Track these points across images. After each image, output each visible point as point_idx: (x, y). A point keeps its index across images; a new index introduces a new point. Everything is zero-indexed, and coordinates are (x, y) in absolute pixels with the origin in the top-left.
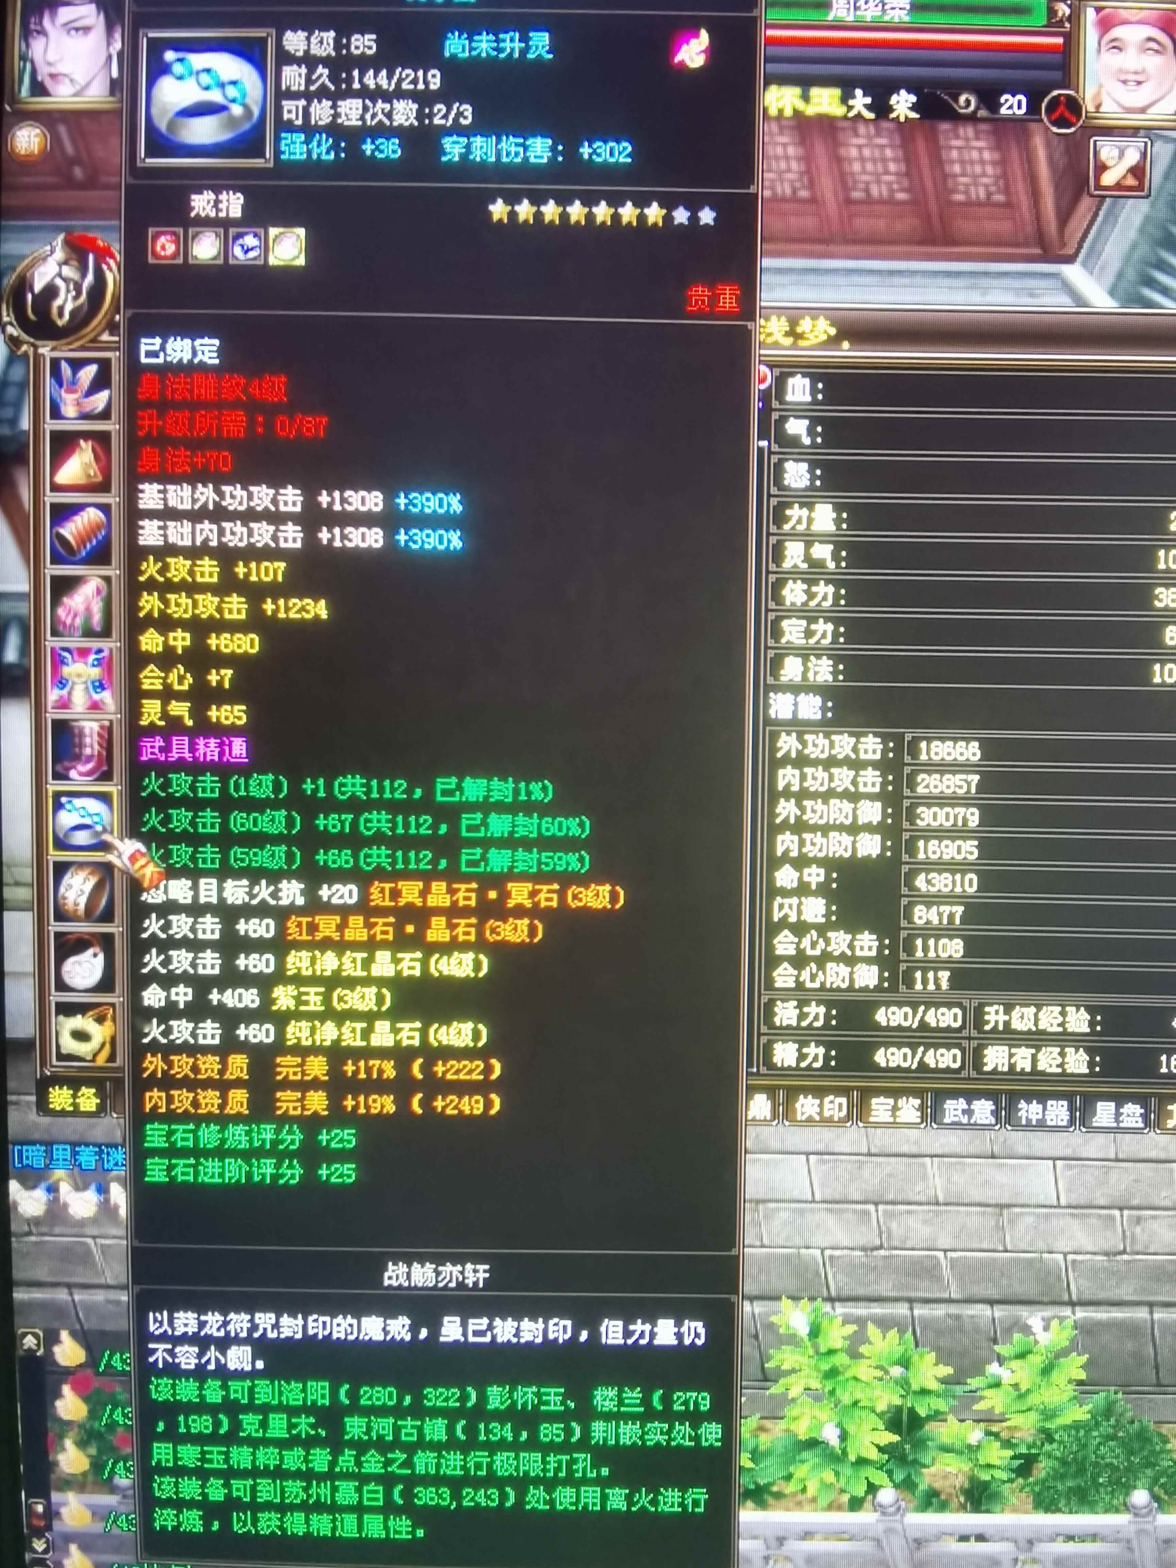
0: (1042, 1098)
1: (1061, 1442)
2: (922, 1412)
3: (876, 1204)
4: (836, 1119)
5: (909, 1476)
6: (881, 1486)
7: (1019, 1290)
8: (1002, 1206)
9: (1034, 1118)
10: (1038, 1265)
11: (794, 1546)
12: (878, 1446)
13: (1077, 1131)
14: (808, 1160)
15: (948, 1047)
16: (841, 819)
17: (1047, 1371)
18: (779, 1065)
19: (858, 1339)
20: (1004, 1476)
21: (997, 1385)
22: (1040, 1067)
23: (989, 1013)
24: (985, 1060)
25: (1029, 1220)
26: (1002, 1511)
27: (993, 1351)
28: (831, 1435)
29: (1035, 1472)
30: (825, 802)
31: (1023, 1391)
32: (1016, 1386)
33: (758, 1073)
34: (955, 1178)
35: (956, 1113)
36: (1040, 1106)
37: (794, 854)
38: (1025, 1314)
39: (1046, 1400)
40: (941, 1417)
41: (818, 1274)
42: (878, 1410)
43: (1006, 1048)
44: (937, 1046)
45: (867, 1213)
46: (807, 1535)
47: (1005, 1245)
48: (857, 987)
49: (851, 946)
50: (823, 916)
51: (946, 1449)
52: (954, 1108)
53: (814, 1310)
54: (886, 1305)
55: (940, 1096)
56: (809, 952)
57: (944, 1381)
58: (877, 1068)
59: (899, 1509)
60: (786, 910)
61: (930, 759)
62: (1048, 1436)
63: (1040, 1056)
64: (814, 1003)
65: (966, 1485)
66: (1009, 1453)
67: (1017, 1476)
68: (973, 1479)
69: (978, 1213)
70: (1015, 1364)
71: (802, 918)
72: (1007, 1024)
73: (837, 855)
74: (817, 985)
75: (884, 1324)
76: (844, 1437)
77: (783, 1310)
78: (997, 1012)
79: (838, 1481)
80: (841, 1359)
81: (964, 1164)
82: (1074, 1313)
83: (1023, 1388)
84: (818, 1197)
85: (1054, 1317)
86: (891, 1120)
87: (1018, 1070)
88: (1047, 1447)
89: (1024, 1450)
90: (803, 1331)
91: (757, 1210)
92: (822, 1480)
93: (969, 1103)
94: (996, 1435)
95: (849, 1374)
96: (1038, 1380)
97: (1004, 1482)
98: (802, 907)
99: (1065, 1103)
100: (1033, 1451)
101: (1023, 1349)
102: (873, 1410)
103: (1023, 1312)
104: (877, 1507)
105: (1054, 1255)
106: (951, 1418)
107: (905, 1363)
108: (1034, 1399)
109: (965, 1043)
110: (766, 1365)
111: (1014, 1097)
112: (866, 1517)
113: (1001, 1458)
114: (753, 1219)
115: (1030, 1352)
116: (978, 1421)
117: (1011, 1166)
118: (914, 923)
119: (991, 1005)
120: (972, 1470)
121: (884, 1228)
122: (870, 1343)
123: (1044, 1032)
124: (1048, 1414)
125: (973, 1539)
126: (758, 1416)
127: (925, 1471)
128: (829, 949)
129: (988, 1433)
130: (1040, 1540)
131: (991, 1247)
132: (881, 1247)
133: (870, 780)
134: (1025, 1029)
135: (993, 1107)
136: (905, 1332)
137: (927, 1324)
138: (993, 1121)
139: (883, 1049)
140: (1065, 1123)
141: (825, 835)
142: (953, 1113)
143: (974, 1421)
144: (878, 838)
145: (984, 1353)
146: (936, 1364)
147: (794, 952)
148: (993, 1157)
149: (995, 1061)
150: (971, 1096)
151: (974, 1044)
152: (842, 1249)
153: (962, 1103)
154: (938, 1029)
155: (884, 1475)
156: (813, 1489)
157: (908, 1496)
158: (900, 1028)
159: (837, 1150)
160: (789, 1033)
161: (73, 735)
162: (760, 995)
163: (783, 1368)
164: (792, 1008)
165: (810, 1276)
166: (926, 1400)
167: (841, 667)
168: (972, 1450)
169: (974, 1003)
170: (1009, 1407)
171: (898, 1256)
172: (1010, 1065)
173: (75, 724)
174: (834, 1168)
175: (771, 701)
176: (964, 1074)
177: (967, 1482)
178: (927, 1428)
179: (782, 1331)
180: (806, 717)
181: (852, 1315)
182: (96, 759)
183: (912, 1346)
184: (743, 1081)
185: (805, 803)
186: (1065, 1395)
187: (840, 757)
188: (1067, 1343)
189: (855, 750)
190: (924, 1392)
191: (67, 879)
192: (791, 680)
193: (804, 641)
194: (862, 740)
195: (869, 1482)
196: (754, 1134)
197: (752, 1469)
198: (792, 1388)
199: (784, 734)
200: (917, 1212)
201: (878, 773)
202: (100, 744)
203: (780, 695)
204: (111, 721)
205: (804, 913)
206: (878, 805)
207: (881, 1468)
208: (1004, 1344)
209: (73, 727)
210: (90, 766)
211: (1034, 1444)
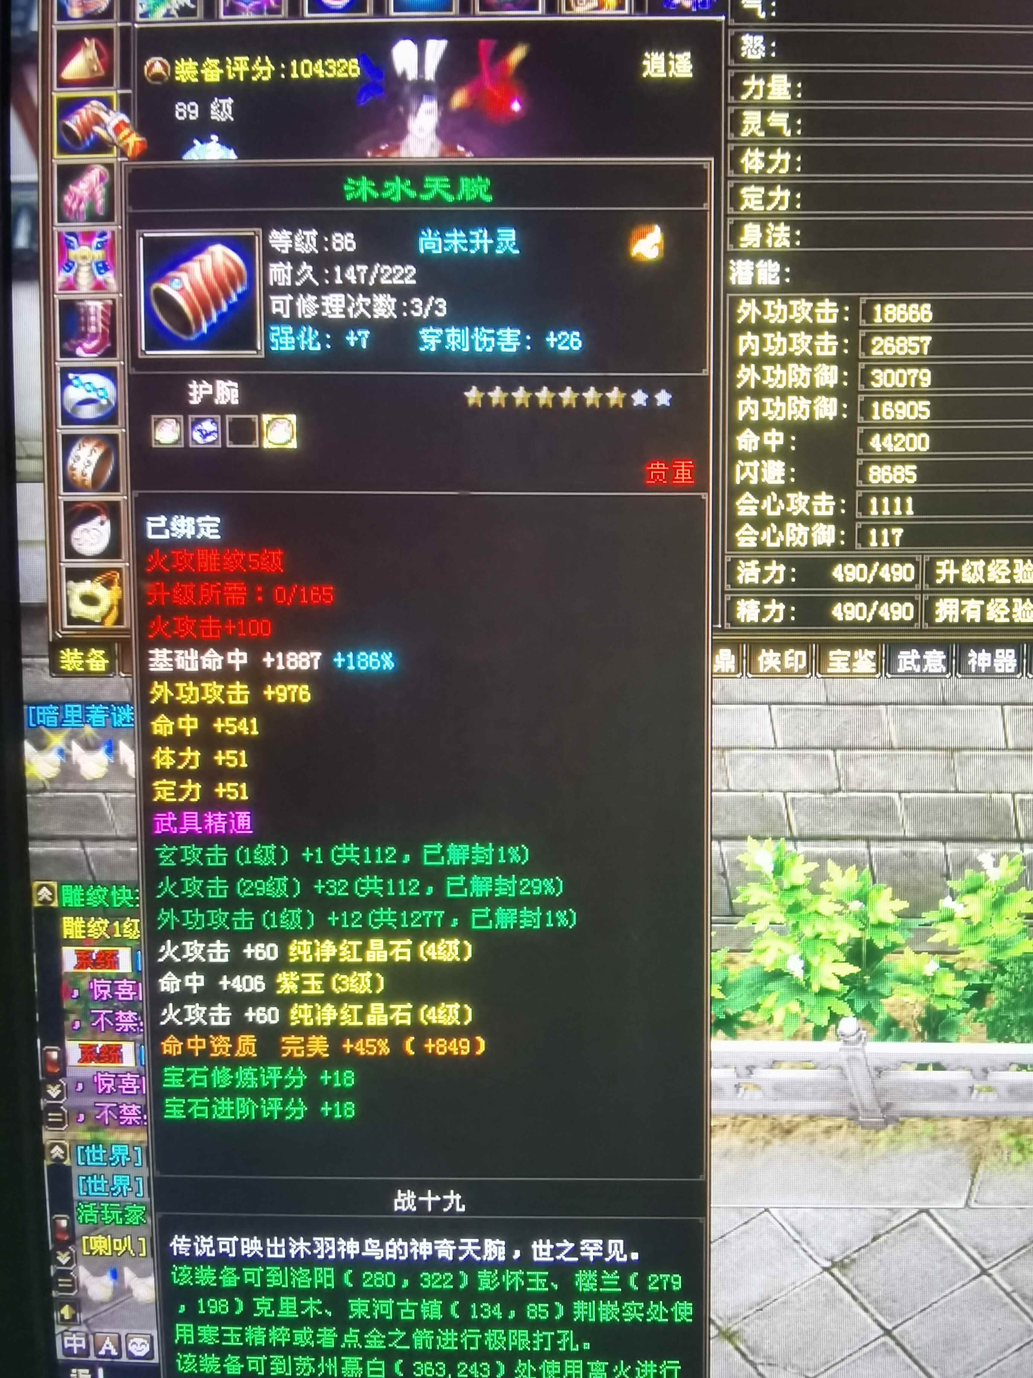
0: (991, 647)
1: (1011, 974)
2: (881, 945)
3: (834, 749)
4: (796, 670)
5: (869, 1006)
6: (843, 1016)
7: (970, 828)
8: (954, 750)
9: (983, 666)
10: (988, 805)
11: (763, 1075)
12: (839, 977)
13: (1024, 677)
14: (770, 709)
15: (901, 600)
16: (799, 384)
17: (997, 904)
18: (743, 621)
19: (819, 876)
20: (959, 1006)
21: (950, 918)
22: (989, 618)
23: (940, 568)
24: (937, 612)
25: (979, 762)
26: (958, 1040)
27: (946, 886)
28: (795, 967)
29: (988, 1002)
30: (784, 367)
31: (975, 924)
32: (968, 919)
33: (722, 629)
34: (909, 723)
35: (909, 663)
36: (989, 655)
37: (755, 418)
38: (976, 851)
39: (997, 933)
40: (897, 950)
41: (780, 814)
42: (839, 943)
43: (957, 601)
44: (890, 600)
45: (826, 758)
46: (774, 1064)
47: (956, 786)
48: (815, 545)
49: (809, 507)
50: (782, 478)
51: (904, 980)
52: (907, 659)
53: (778, 849)
54: (844, 843)
55: (895, 647)
56: (770, 513)
57: (900, 915)
58: (833, 622)
59: (860, 1038)
60: (747, 473)
61: (884, 322)
62: (1000, 967)
63: (989, 607)
64: (774, 562)
65: (924, 1016)
66: (964, 984)
67: (971, 1007)
68: (929, 1009)
69: (930, 756)
70: (967, 898)
71: (763, 480)
72: (957, 577)
73: (795, 419)
74: (777, 544)
75: (844, 862)
76: (807, 968)
77: (748, 848)
78: (948, 566)
79: (803, 1011)
80: (804, 895)
81: (917, 711)
82: (1022, 849)
83: (975, 921)
84: (780, 744)
85: (1003, 854)
86: (848, 670)
87: (968, 621)
88: (999, 978)
89: (977, 981)
90: (768, 869)
91: (723, 756)
92: (787, 1010)
93: (922, 653)
94: (950, 966)
95: (811, 909)
96: (989, 914)
97: (959, 1012)
98: (763, 470)
99: (1013, 651)
100: (986, 982)
101: (974, 885)
102: (835, 944)
103: (974, 849)
104: (840, 1036)
105: (1002, 795)
106: (907, 950)
107: (863, 898)
108: (985, 933)
109: (918, 597)
110: (734, 901)
111: (964, 647)
112: (829, 1046)
113: (956, 989)
114: (719, 767)
115: (981, 887)
116: (933, 953)
117: (963, 711)
118: (870, 483)
119: (942, 559)
120: (928, 1000)
121: (842, 772)
122: (831, 880)
123: (991, 584)
124: (1001, 946)
125: (931, 1067)
126: (727, 948)
127: (882, 1000)
128: (789, 510)
129: (943, 965)
130: (995, 1069)
131: (943, 787)
132: (839, 790)
133: (826, 344)
134: (975, 582)
135: (944, 657)
136: (862, 869)
137: (884, 861)
138: (944, 670)
139: (839, 604)
140: (1012, 670)
141: (784, 399)
142: (906, 663)
143: (930, 953)
144: (834, 400)
145: (939, 889)
146: (893, 899)
147: (755, 514)
148: (944, 703)
149: (946, 613)
150: (922, 646)
151: (926, 597)
152: (804, 791)
153: (915, 654)
154: (892, 584)
155: (846, 1006)
156: (778, 1019)
157: (870, 1026)
158: (855, 584)
159: (797, 700)
160: (751, 591)
161: (79, 315)
162: (723, 555)
163: (749, 903)
164: (753, 566)
165: (774, 817)
166: (883, 932)
167: (798, 233)
168: (928, 980)
169: (927, 558)
170: (962, 939)
171: (855, 798)
172: (960, 616)
173: (81, 304)
174: (794, 717)
175: (732, 268)
176: (917, 626)
177: (924, 1012)
178: (885, 960)
179: (748, 869)
180: (765, 283)
181: (813, 853)
182: (100, 336)
183: (871, 882)
184: (709, 637)
185: (765, 368)
186: (1015, 928)
187: (798, 321)
188: (1016, 878)
189: (812, 314)
190: (882, 925)
191: (75, 451)
192: (749, 247)
193: (762, 208)
194: (819, 304)
195: (831, 1012)
196: (719, 686)
197: (721, 1000)
198: (758, 922)
199: (743, 301)
200: (874, 756)
201: (834, 337)
202: (103, 322)
203: (740, 262)
204: (114, 300)
205: (765, 475)
206: (835, 368)
207: (842, 998)
208: (956, 879)
209: (79, 307)
210: (94, 343)
211: (987, 975)
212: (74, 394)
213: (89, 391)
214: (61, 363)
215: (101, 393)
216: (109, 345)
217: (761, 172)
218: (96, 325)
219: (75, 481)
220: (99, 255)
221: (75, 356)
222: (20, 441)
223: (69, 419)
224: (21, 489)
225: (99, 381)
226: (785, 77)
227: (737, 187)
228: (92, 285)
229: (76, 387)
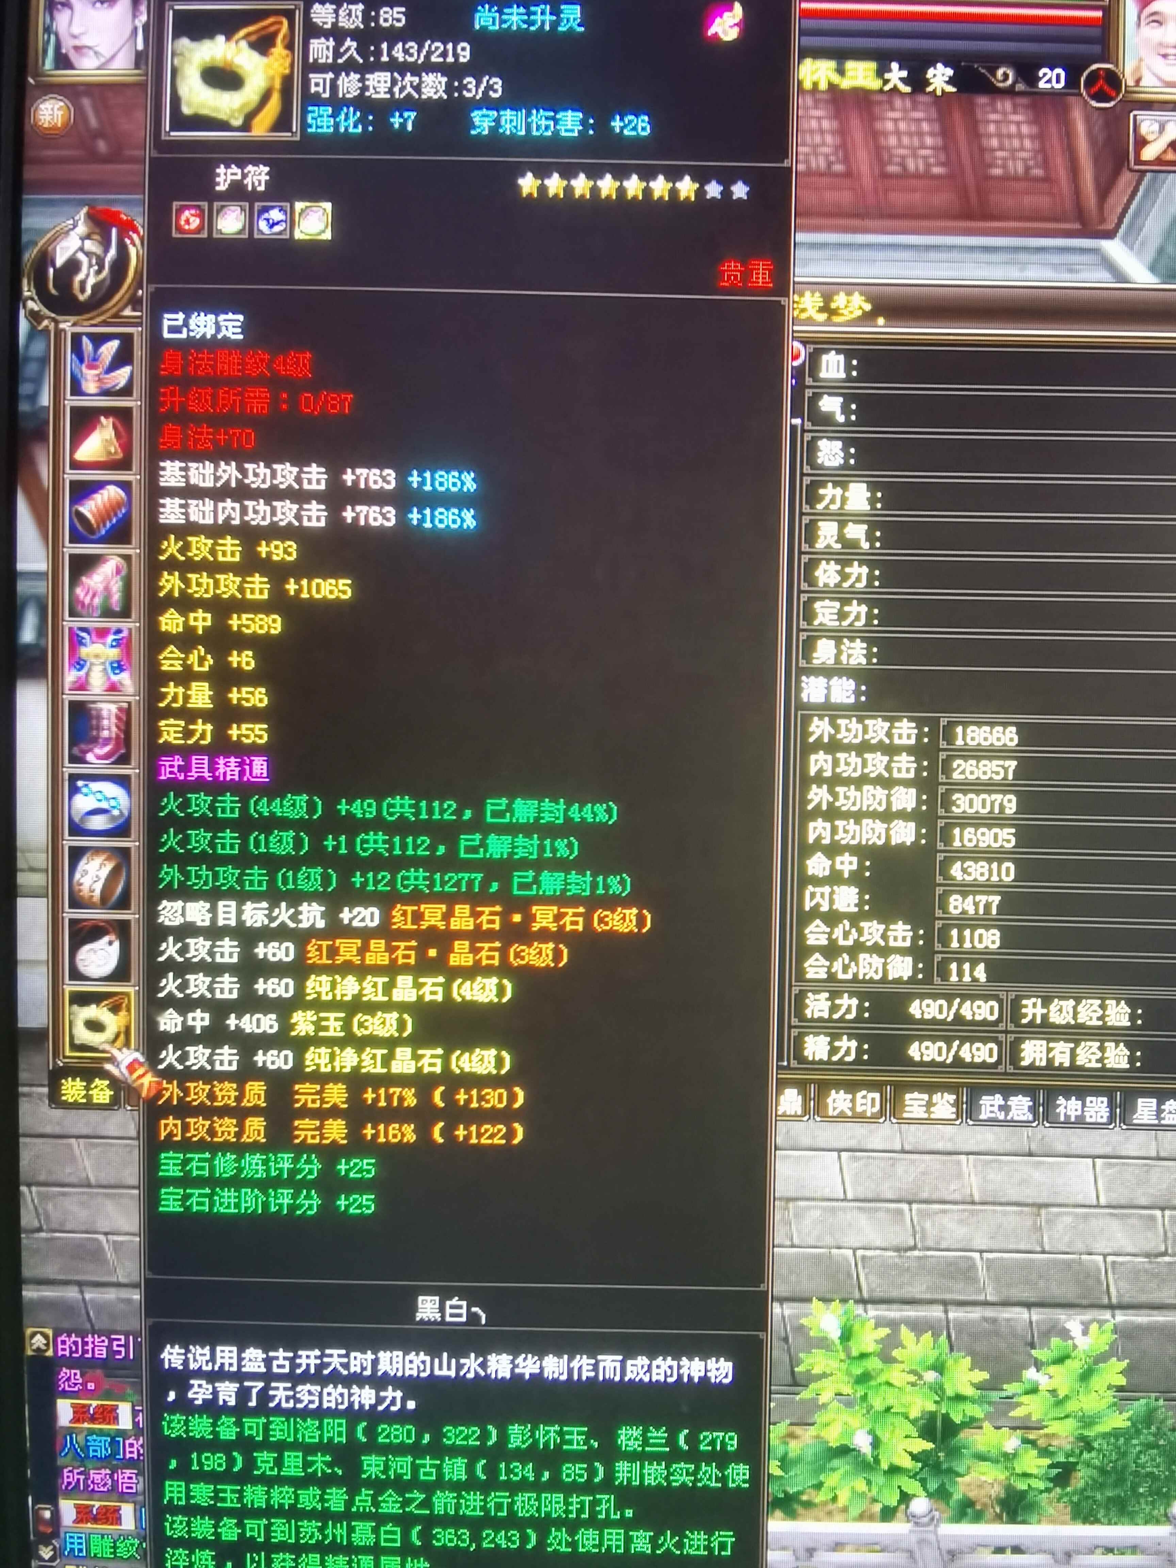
0: (1081, 1094)
1: (1100, 1451)
2: (957, 1418)
3: (910, 1203)
4: (869, 1114)
5: (943, 1485)
6: (914, 1496)
7: (1058, 1292)
8: (1040, 1206)
9: (1073, 1115)
10: (1077, 1267)
11: (825, 1558)
12: (911, 1454)
13: (1117, 1129)
14: (839, 1157)
15: (984, 1041)
16: (875, 806)
17: (1086, 1376)
18: (811, 1058)
19: (891, 1343)
20: (1041, 1485)
21: (1034, 1390)
22: (1079, 1062)
23: (1026, 1006)
24: (1022, 1055)
25: (1068, 1220)
26: (1039, 1522)
27: (1031, 1356)
28: (862, 1442)
29: (1073, 1481)
30: (859, 788)
31: (1061, 1397)
32: (1053, 1392)
33: (788, 1068)
34: (991, 1176)
35: (992, 1109)
36: (1080, 1103)
37: (826, 841)
38: (1063, 1317)
39: (1085, 1407)
40: (976, 1424)
41: (849, 1275)
42: (912, 1417)
43: (1044, 1042)
44: (972, 1040)
45: (900, 1212)
46: (838, 1546)
47: (1042, 1247)
48: (890, 978)
49: (884, 937)
50: (856, 905)
51: (982, 1457)
52: (990, 1105)
53: (846, 1313)
54: (920, 1307)
55: (976, 1091)
56: (841, 942)
57: (979, 1387)
58: (910, 1062)
59: (932, 1519)
60: (818, 899)
61: (966, 744)
62: (1087, 1444)
63: (1078, 1051)
64: (846, 995)
65: (1003, 1495)
66: (1047, 1461)
67: (1055, 1486)
68: (1009, 1489)
69: (1015, 1212)
70: (1052, 1369)
71: (834, 907)
72: (1045, 1017)
73: (870, 843)
74: (849, 976)
75: (918, 1327)
76: (876, 1444)
77: (814, 1312)
78: (1034, 1005)
79: (870, 1490)
80: (873, 1364)
81: (1001, 1162)
82: (1113, 1316)
83: (1061, 1394)
84: (850, 1196)
85: (1093, 1321)
86: (926, 1116)
87: (1057, 1064)
88: (1086, 1456)
89: (1062, 1459)
90: (835, 1334)
91: (786, 1208)
92: (853, 1488)
93: (1006, 1099)
94: (1033, 1443)
95: (882, 1378)
96: (1077, 1386)
97: (1041, 1492)
98: (835, 896)
99: (1105, 1099)
100: (1071, 1459)
101: (1061, 1353)
102: (907, 1418)
103: (1061, 1315)
104: (910, 1517)
105: (1093, 1257)
106: (987, 1425)
107: (939, 1368)
108: (1072, 1406)
109: (1002, 1037)
110: (796, 1369)
111: (1052, 1093)
112: (898, 1528)
113: (1039, 1467)
114: (783, 1219)
115: (1068, 1357)
116: (1014, 1428)
117: (1049, 1163)
118: (950, 913)
119: (1029, 997)
120: (1008, 1479)
121: (918, 1228)
122: (903, 1347)
123: (1082, 1026)
124: (1087, 1421)
125: (1009, 1551)
126: (788, 1421)
127: (959, 1479)
128: (862, 939)
129: (1025, 1441)
130: (1079, 1553)
131: (1028, 1247)
132: (914, 1248)
133: (904, 766)
134: (1064, 1022)
135: (1031, 1104)
136: (939, 1336)
137: (961, 1326)
138: (1031, 1118)
139: (917, 1043)
140: (1105, 1120)
141: (858, 822)
142: (989, 1109)
143: (1012, 1428)
144: (912, 825)
145: (1020, 1358)
146: (971, 1370)
147: (826, 943)
148: (1030, 1154)
149: (1033, 1055)
150: (1008, 1091)
151: (1011, 1037)
152: (876, 1249)
153: (998, 1099)
154: (973, 1023)
155: (918, 1484)
156: (844, 1498)
157: (942, 1505)
158: (934, 1021)
159: (869, 1147)
160: (820, 1026)
161: (90, 717)
162: (790, 986)
163: (813, 1372)
164: (823, 1000)
165: (841, 1277)
166: (961, 1406)
167: (875, 650)
168: (1008, 1458)
169: (1012, 996)
170: (1046, 1415)
171: (932, 1257)
172: (1048, 1060)
173: (92, 706)
174: (866, 1165)
175: (803, 685)
176: (1001, 1069)
177: (1003, 1491)
178: (962, 1435)
179: (812, 1334)
180: (839, 701)
181: (884, 1318)
182: (113, 742)
183: (947, 1350)
184: (773, 1074)
185: (838, 789)
186: (1105, 1400)
187: (873, 742)
188: (1107, 1348)
189: (889, 734)
190: (959, 1398)
191: (82, 865)
192: (823, 663)
193: (837, 623)
194: (897, 724)
195: (901, 1491)
196: (784, 1130)
197: (781, 1477)
198: (823, 1393)
199: (816, 719)
200: (953, 1211)
201: (913, 759)
202: (117, 727)
203: (812, 678)
204: (129, 703)
205: (837, 902)
206: (913, 791)
207: (914, 1477)
208: (1041, 1348)
209: (90, 709)
210: (107, 749)
211: (1072, 1451)
212: (83, 803)
213: (100, 800)
214: (69, 769)
215: (113, 803)
216: (123, 751)
217: (836, 585)
218: (109, 729)
219: (82, 897)
220: (114, 653)
221: (85, 762)
222: (23, 852)
223: (77, 830)
224: (23, 904)
225: (111, 789)
226: (865, 485)
227: (811, 601)
228: (106, 685)
229: (86, 795)
